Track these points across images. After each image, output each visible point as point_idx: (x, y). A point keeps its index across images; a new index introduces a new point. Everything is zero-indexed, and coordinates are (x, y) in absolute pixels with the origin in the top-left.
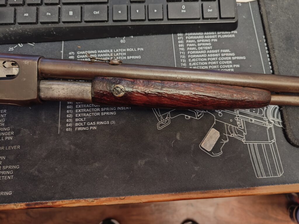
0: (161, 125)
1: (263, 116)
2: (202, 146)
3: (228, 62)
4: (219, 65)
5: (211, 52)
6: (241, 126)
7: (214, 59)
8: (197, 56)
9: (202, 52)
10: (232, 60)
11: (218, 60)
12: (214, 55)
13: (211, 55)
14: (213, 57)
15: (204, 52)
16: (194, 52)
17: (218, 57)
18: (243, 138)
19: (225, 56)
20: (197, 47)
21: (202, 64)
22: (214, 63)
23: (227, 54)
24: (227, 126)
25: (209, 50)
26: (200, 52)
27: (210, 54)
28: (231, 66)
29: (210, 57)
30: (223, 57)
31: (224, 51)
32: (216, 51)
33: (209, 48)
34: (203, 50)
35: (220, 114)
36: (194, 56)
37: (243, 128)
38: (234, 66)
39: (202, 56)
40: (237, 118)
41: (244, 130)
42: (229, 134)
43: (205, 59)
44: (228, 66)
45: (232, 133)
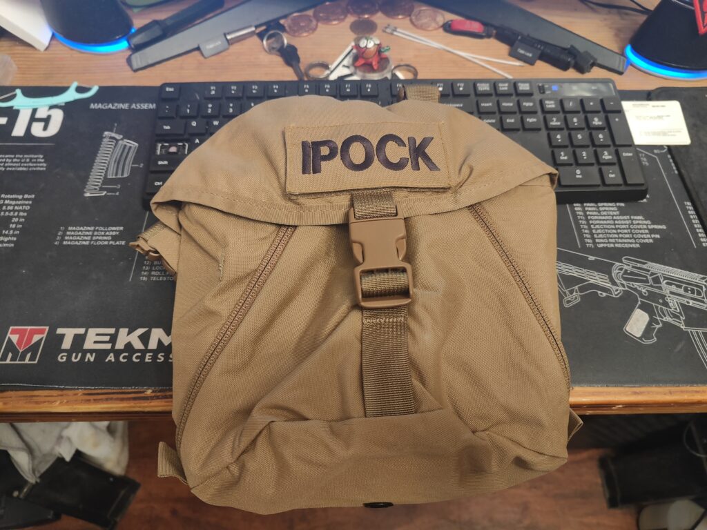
0: (568, 302)
1: (703, 298)
2: (627, 330)
3: (643, 231)
4: (633, 234)
5: (618, 218)
6: (676, 309)
7: (624, 226)
8: (602, 222)
9: (606, 218)
10: (648, 229)
11: (630, 228)
12: (623, 222)
13: (620, 222)
14: (622, 224)
15: (610, 218)
16: (596, 217)
17: (629, 225)
18: (681, 323)
19: (638, 224)
20: (599, 212)
21: (609, 231)
22: (626, 231)
23: (640, 222)
24: (657, 307)
25: (616, 216)
26: (603, 218)
27: (618, 220)
28: (649, 236)
29: (619, 224)
30: (636, 224)
31: (635, 217)
32: (625, 217)
33: (615, 213)
34: (608, 215)
35: (645, 293)
36: (598, 222)
37: (679, 311)
38: (653, 236)
39: (608, 222)
40: (669, 298)
41: (680, 313)
42: (660, 316)
43: (613, 227)
44: (645, 236)
45: (665, 316)
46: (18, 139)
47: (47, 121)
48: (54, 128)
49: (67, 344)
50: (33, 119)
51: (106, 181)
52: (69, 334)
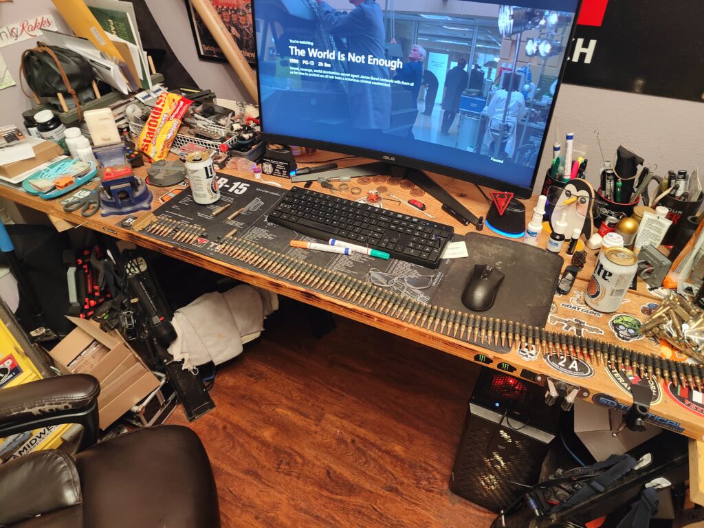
8: (401, 267)
16: (401, 265)
39: (404, 267)
46: (230, 192)
47: (241, 190)
48: (242, 192)
49: (211, 246)
50: (237, 188)
51: (248, 211)
52: (213, 244)
